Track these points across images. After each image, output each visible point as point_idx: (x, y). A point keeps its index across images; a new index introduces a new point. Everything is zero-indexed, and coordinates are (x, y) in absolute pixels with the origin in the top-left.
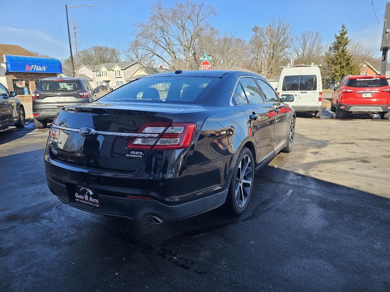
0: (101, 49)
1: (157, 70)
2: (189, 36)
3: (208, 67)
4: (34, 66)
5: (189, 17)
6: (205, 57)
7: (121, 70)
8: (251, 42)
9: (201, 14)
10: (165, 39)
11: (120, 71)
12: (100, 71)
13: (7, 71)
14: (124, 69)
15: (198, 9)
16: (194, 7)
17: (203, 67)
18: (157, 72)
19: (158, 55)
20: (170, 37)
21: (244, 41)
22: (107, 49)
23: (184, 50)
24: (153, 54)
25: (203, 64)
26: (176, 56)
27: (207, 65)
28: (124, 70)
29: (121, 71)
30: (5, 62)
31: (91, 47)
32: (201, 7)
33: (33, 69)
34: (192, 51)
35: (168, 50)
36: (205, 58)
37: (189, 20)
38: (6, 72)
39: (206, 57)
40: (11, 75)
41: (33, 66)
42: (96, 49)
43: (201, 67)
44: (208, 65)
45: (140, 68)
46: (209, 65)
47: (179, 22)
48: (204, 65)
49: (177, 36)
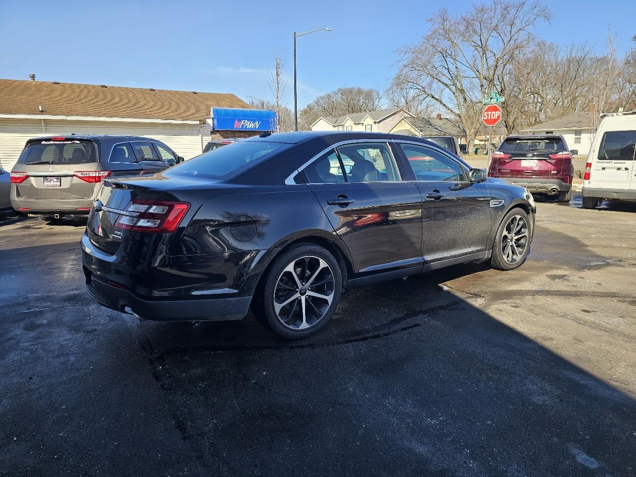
0: (350, 91)
1: (432, 121)
2: (492, 62)
3: (497, 115)
4: (245, 122)
5: (495, 28)
6: (492, 98)
7: (374, 122)
8: (627, 62)
9: (517, 21)
10: (448, 70)
11: (371, 125)
12: (344, 125)
13: (214, 129)
14: (378, 121)
15: (513, 12)
16: (505, 9)
17: (488, 115)
18: (431, 125)
19: (433, 97)
20: (459, 65)
21: (614, 61)
22: (360, 92)
23: (482, 86)
24: (426, 96)
25: (487, 111)
26: (467, 97)
27: (494, 112)
28: (378, 123)
29: (373, 124)
30: (212, 117)
31: (336, 89)
32: (520, 8)
33: (243, 125)
34: (497, 86)
35: (453, 88)
36: (492, 100)
37: (494, 34)
38: (212, 130)
39: (494, 97)
40: (218, 134)
41: (243, 121)
42: (343, 92)
43: (484, 116)
44: (497, 112)
45: (403, 119)
46: (499, 112)
47: (476, 38)
48: (489, 113)
49: (470, 63)
